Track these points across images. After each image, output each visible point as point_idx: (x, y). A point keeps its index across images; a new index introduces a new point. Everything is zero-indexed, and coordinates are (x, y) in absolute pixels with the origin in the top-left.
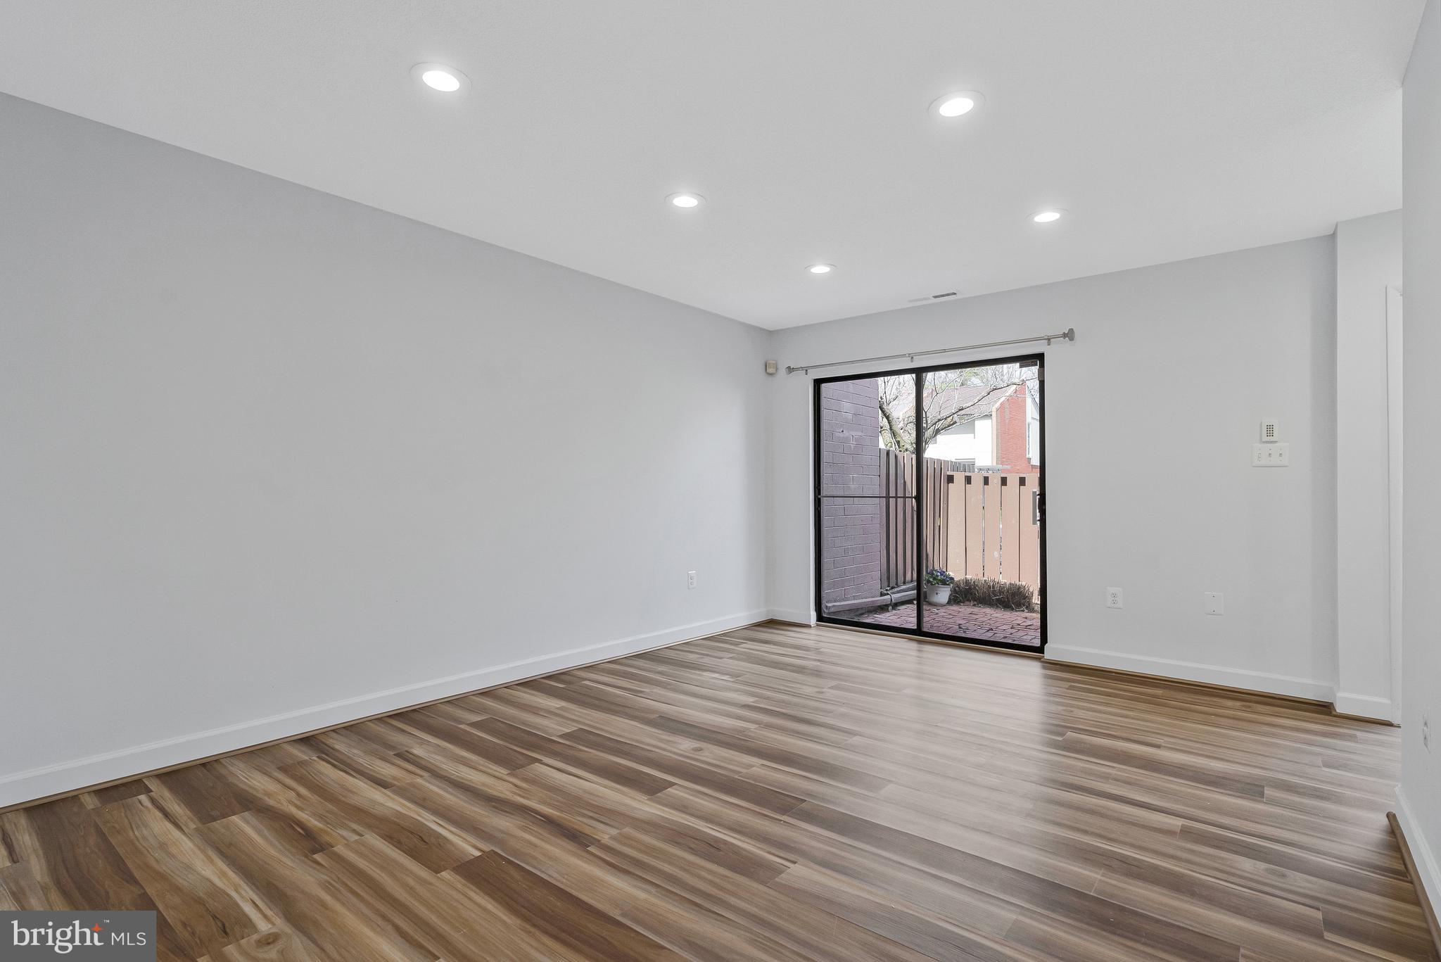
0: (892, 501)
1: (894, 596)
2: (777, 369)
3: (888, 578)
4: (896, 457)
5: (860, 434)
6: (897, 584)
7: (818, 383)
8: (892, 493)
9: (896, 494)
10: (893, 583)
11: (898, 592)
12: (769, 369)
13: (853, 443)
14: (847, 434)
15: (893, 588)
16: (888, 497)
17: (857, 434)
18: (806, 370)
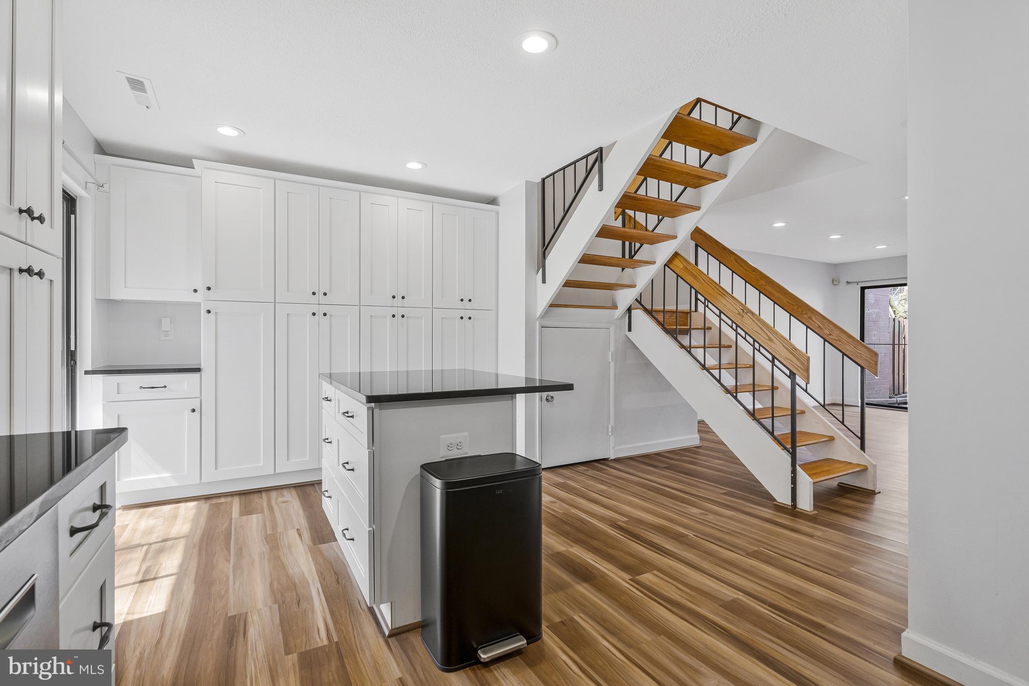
0: (896, 347)
1: (898, 399)
2: (839, 282)
3: (894, 390)
4: (899, 322)
5: (878, 310)
6: (899, 393)
7: (863, 289)
8: (896, 342)
9: (899, 342)
10: (896, 392)
11: (901, 397)
12: (835, 282)
13: (874, 316)
14: (872, 311)
15: (896, 395)
16: (894, 344)
17: (876, 311)
18: (857, 283)
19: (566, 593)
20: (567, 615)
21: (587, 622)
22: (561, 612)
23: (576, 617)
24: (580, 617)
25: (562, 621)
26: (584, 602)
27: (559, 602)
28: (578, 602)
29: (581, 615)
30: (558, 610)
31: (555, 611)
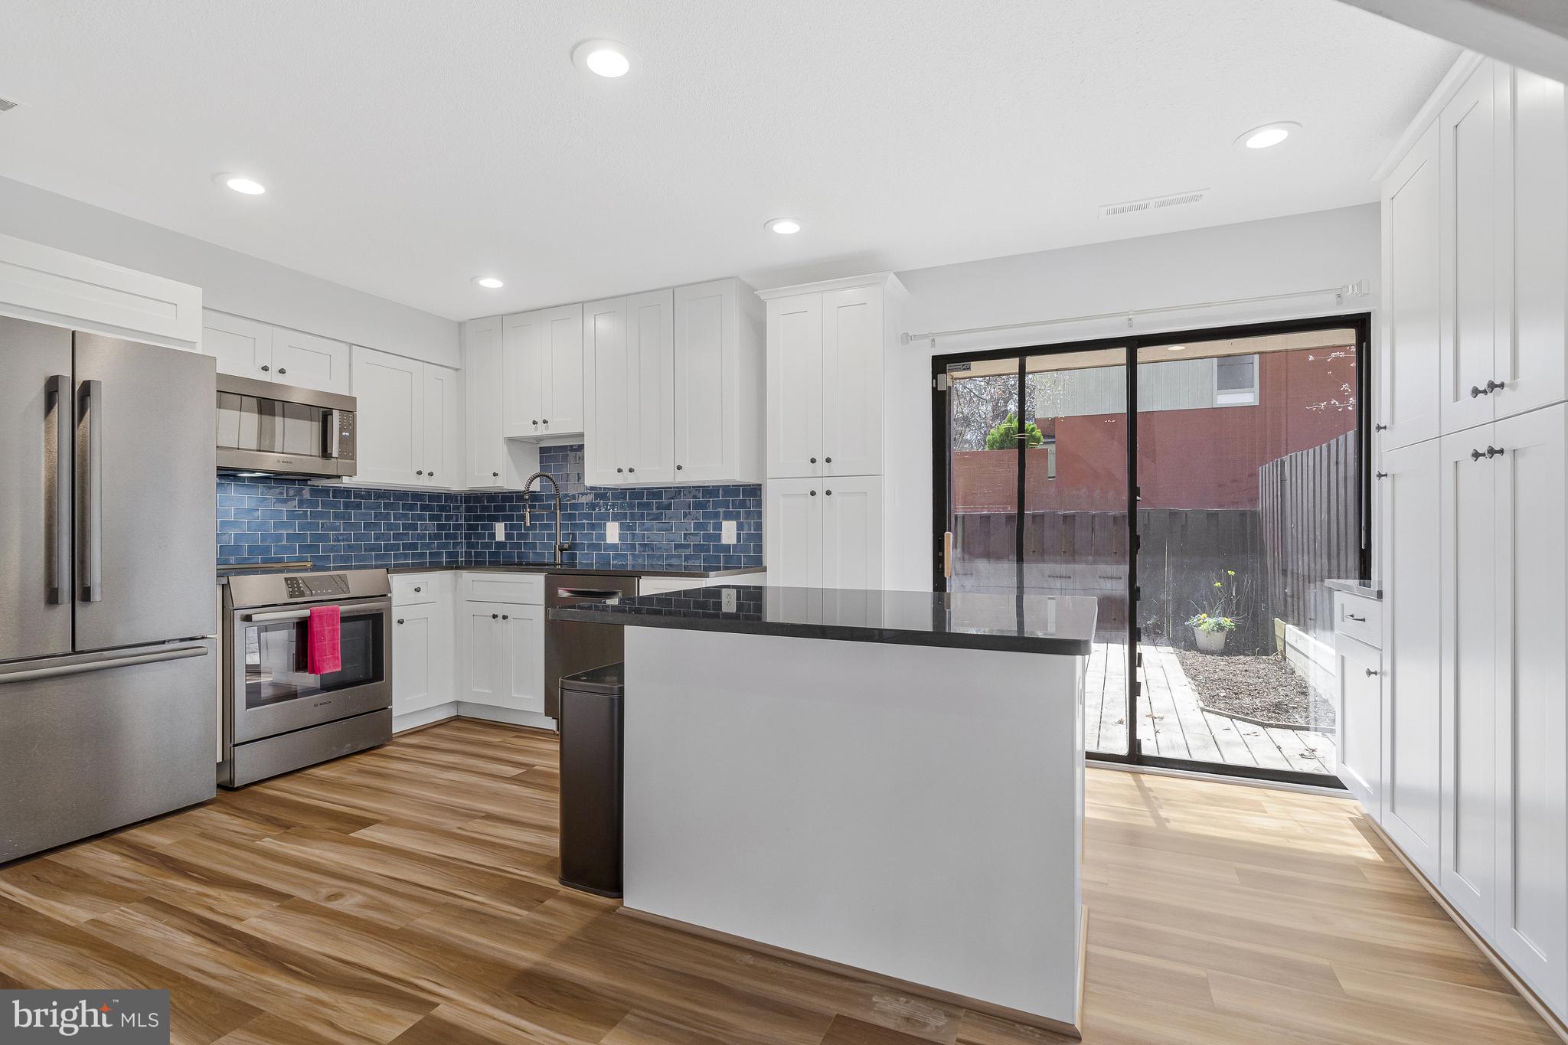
19: (554, 941)
20: (538, 912)
21: (507, 912)
22: (549, 912)
23: (525, 913)
24: (518, 915)
25: (543, 902)
26: (519, 938)
27: (558, 924)
28: (529, 934)
29: (518, 918)
30: (554, 915)
31: (556, 911)
